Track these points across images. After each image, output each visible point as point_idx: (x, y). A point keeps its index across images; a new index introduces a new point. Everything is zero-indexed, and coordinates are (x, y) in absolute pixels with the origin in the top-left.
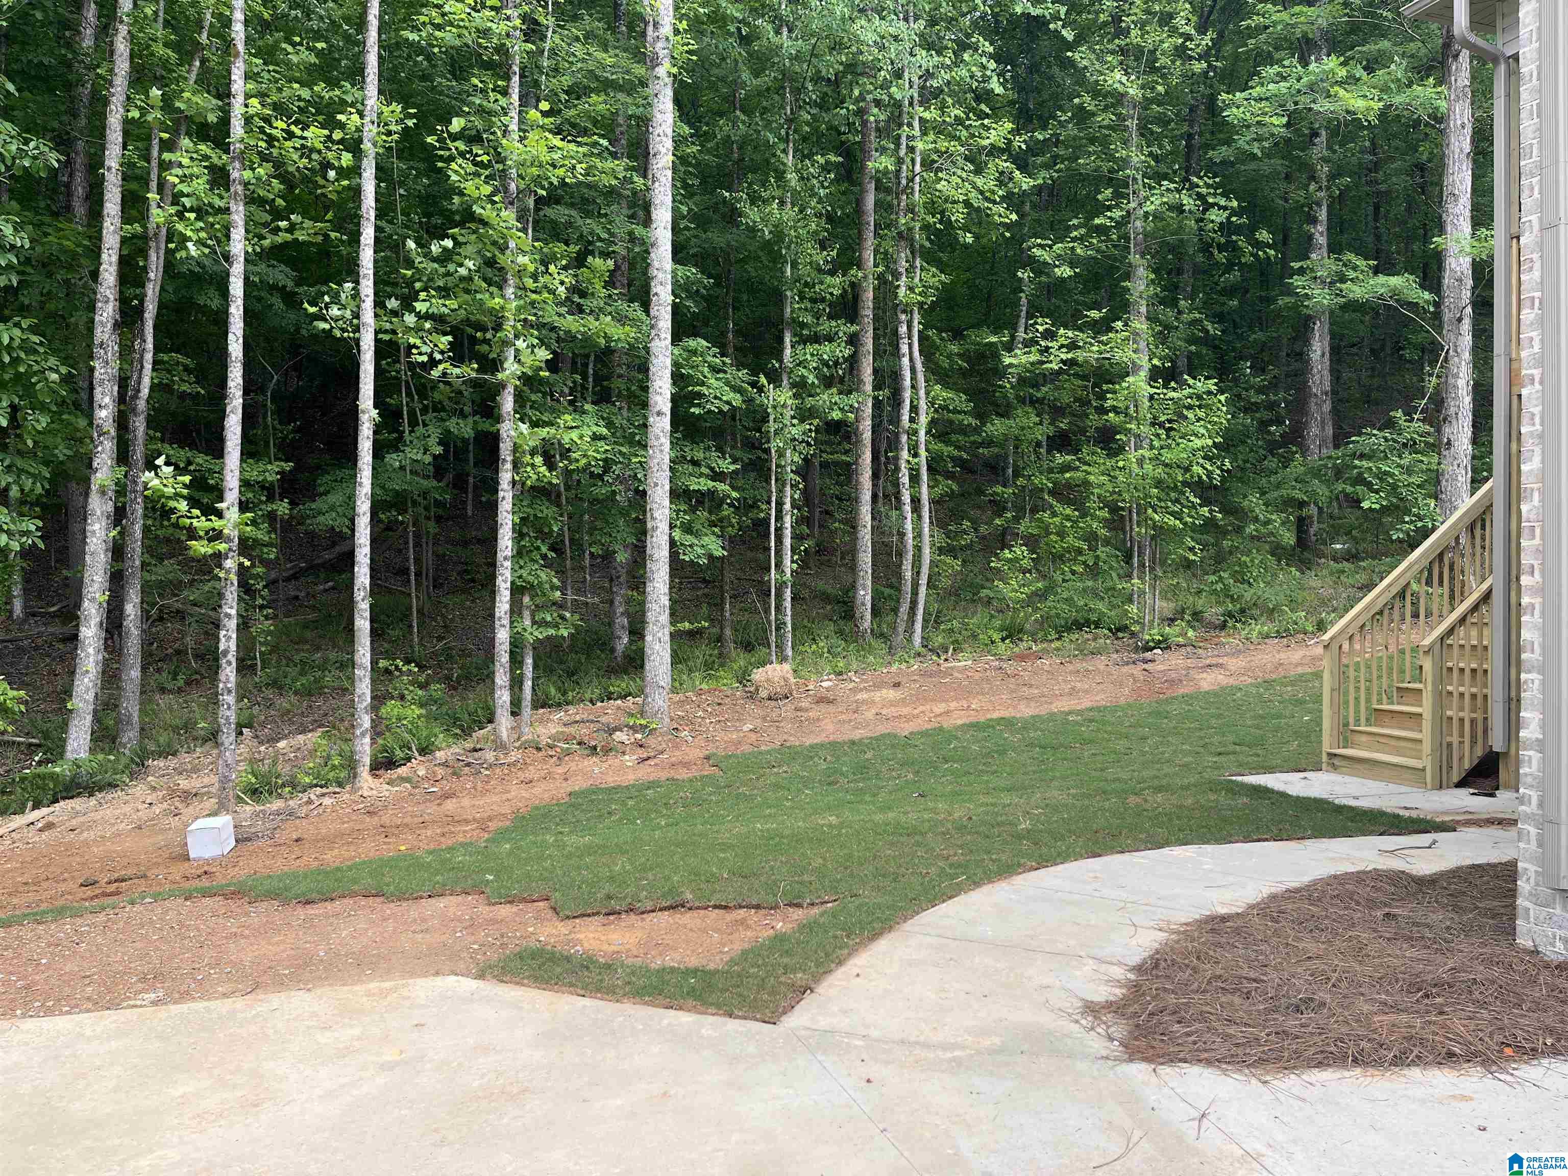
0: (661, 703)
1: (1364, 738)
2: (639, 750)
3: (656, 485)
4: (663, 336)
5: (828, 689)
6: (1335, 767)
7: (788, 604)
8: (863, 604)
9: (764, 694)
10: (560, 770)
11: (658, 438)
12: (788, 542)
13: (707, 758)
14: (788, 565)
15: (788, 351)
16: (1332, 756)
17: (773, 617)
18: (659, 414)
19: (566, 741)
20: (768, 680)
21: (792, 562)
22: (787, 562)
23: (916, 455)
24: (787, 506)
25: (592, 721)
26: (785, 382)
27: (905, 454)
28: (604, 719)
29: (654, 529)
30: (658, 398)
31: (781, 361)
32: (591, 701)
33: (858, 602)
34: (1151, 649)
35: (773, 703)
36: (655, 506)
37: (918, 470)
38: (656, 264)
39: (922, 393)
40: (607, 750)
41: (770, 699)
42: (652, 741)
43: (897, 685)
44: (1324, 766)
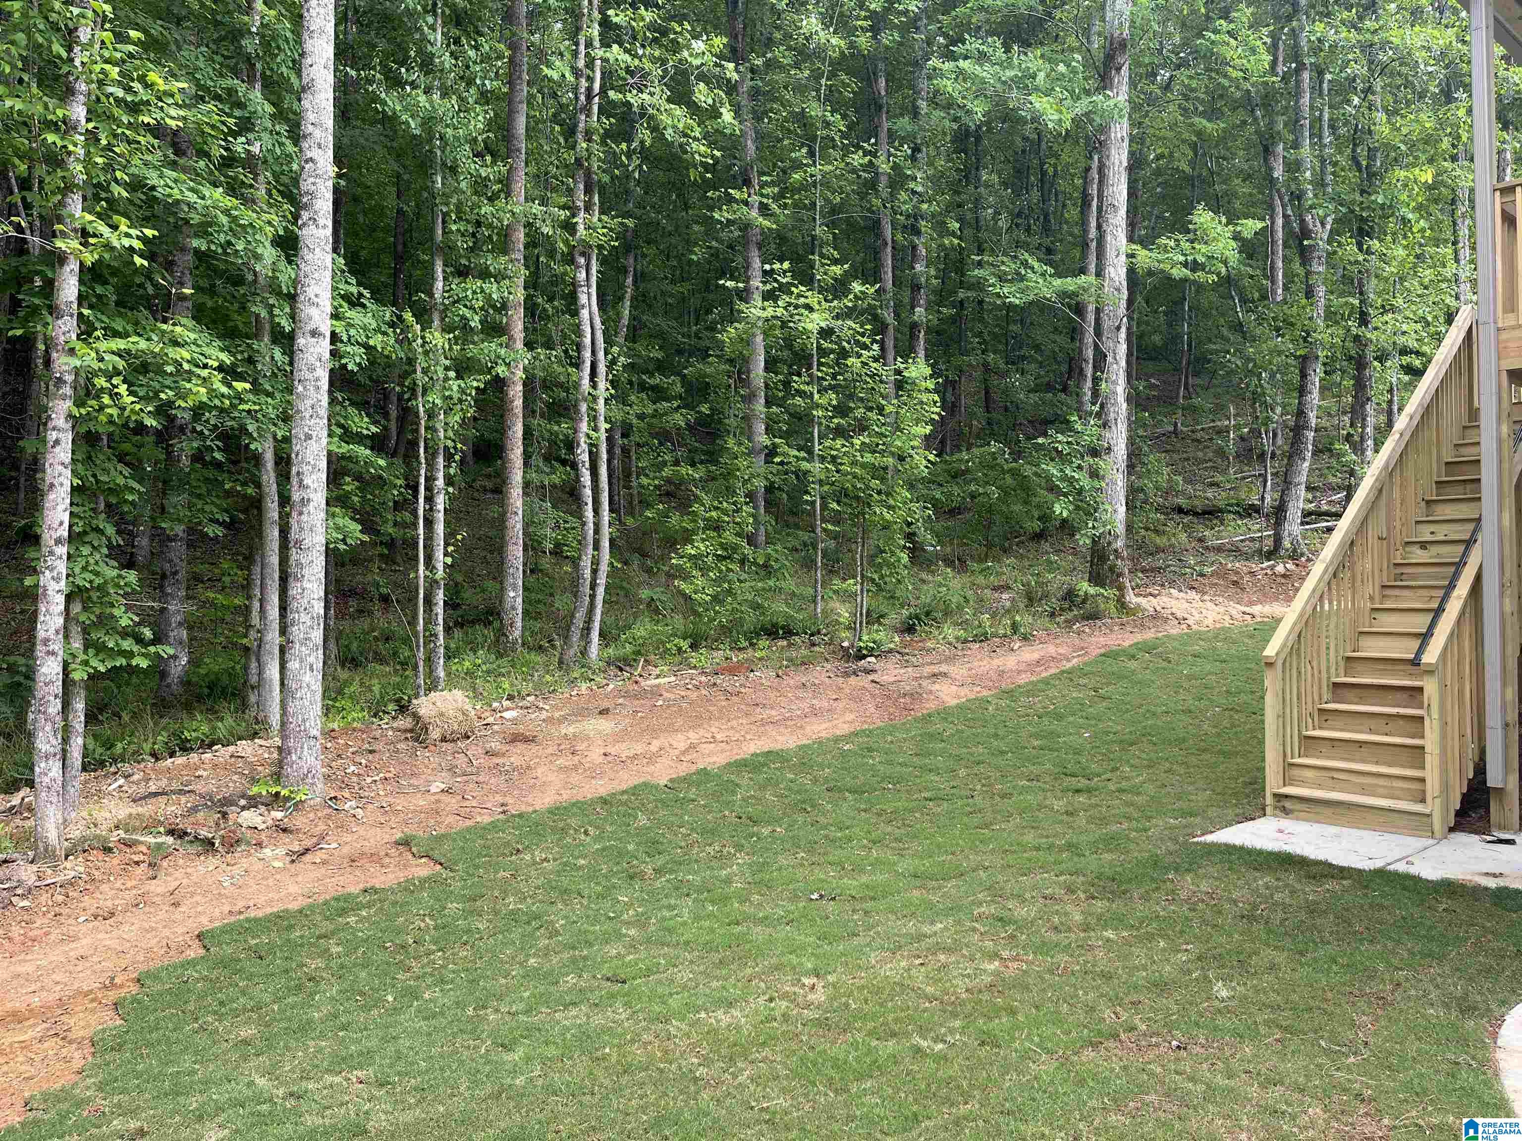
0: (311, 760)
1: (1309, 774)
2: (286, 838)
3: (308, 437)
4: (321, 222)
5: (514, 721)
6: (1286, 812)
7: (439, 609)
8: (514, 608)
9: (435, 734)
10: (157, 887)
11: (312, 369)
12: (440, 528)
13: (406, 843)
14: (440, 559)
15: (439, 285)
16: (1278, 797)
17: (420, 627)
18: (314, 333)
19: (147, 829)
20: (442, 714)
21: (445, 555)
22: (439, 554)
23: (596, 429)
24: (440, 482)
25: (181, 792)
26: (436, 323)
27: (584, 427)
28: (199, 787)
29: (305, 502)
30: (313, 311)
31: (431, 295)
32: (155, 755)
33: (508, 606)
34: (864, 657)
35: (449, 746)
36: (305, 468)
37: (596, 446)
38: (311, 117)
39: (601, 355)
40: (232, 843)
41: (444, 739)
42: (300, 821)
43: (604, 712)
44: (1269, 810)
